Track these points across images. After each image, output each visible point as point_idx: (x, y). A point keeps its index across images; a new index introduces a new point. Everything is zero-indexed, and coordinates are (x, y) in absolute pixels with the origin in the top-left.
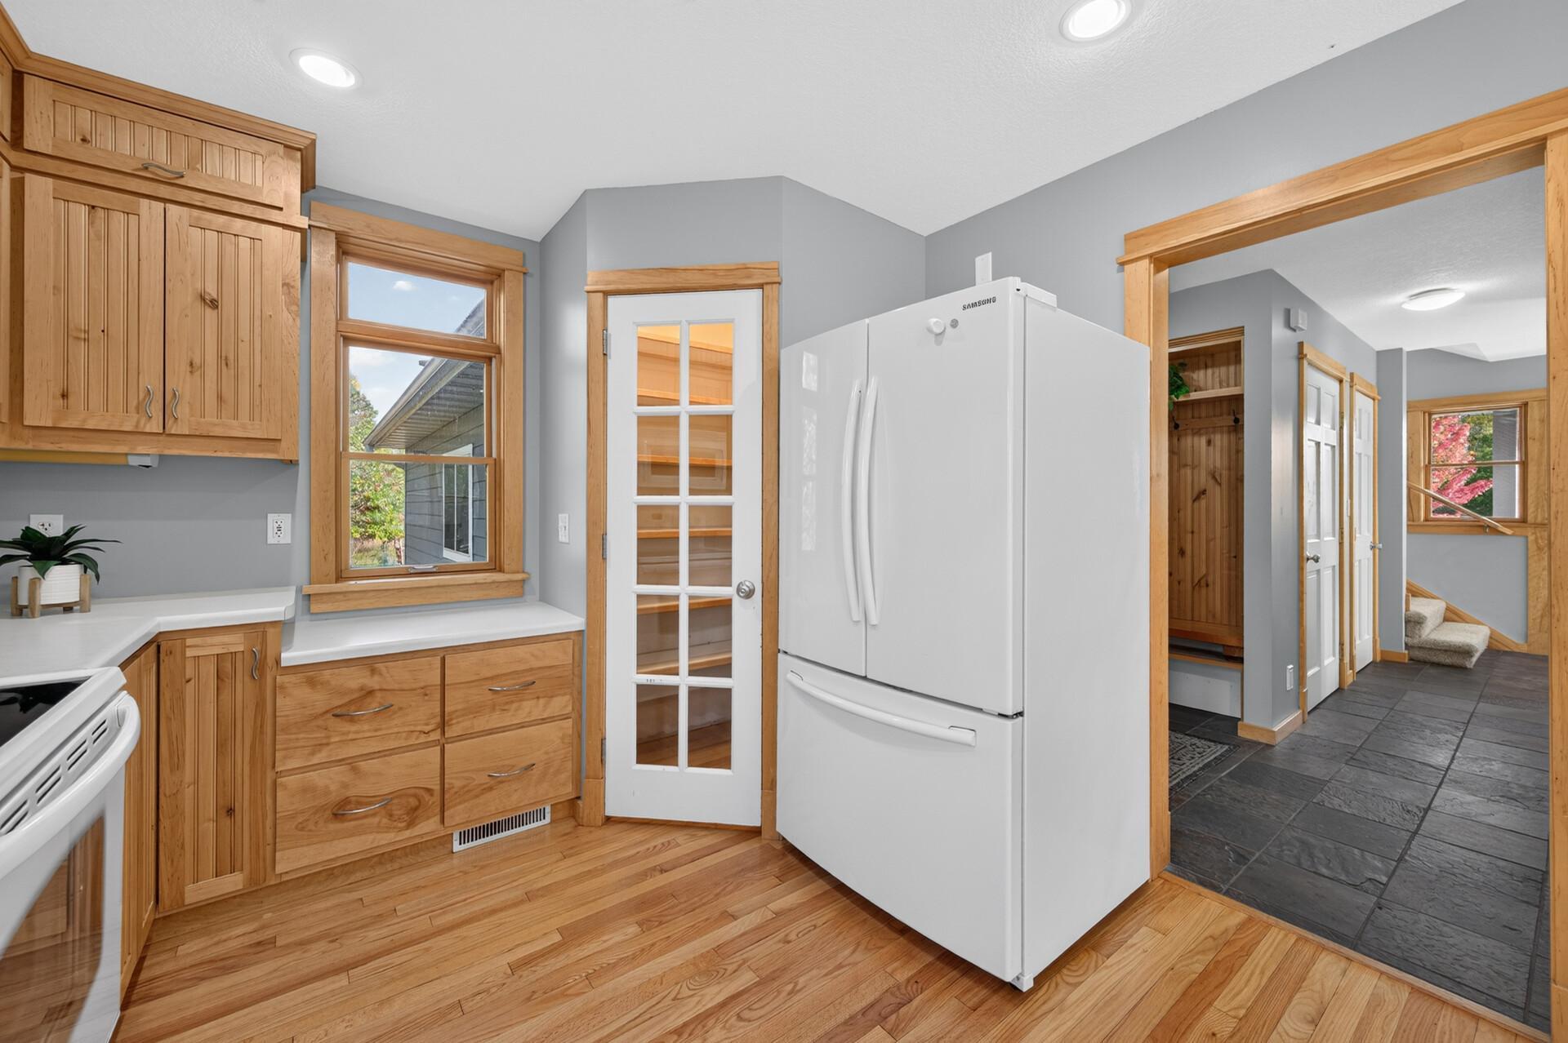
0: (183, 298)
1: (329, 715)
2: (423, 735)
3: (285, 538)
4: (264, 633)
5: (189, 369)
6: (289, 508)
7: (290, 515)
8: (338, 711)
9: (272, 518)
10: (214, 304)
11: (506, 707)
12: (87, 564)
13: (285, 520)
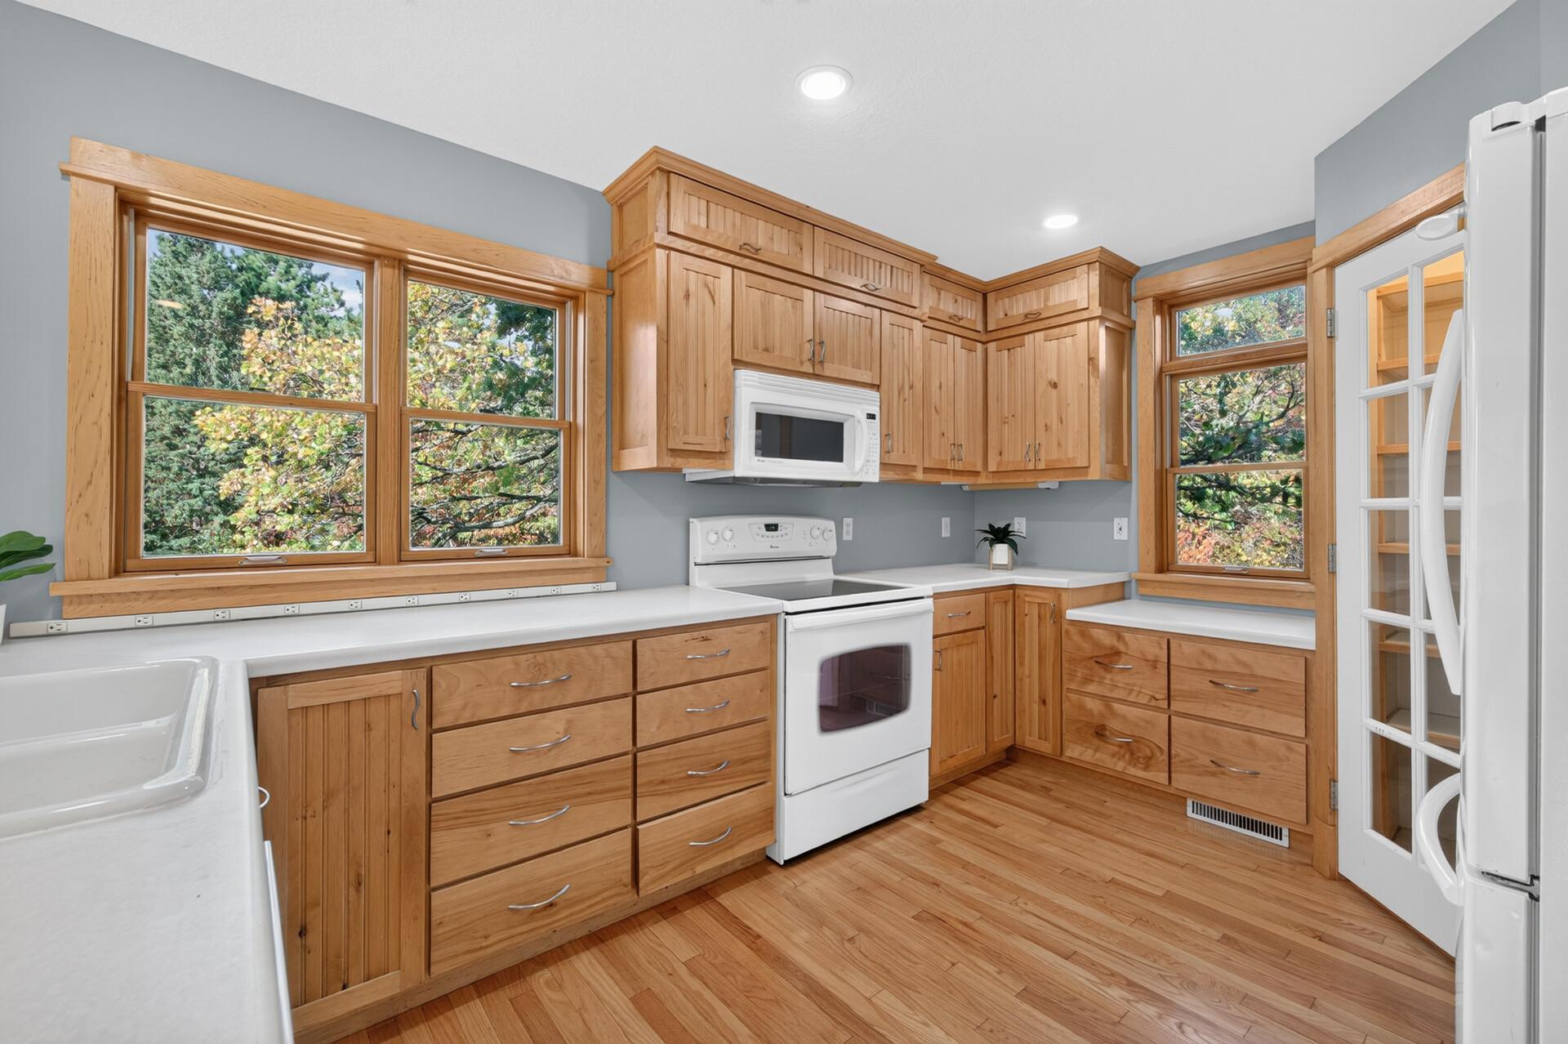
0: (1042, 386)
1: (1093, 661)
2: (1154, 701)
3: (1124, 536)
4: (1060, 595)
5: (1044, 429)
6: (1127, 515)
7: (1126, 519)
8: (1099, 660)
9: (1116, 521)
10: (1055, 386)
11: (1227, 703)
12: (1014, 546)
13: (1124, 522)
